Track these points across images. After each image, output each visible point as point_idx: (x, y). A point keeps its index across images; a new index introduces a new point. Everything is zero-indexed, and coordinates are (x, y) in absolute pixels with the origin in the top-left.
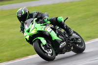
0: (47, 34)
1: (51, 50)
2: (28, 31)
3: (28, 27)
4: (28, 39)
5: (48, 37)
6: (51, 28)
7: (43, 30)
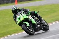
0: (30, 20)
1: (32, 29)
2: (19, 19)
3: (19, 16)
4: (19, 23)
5: (30, 22)
6: (32, 17)
7: (27, 18)
